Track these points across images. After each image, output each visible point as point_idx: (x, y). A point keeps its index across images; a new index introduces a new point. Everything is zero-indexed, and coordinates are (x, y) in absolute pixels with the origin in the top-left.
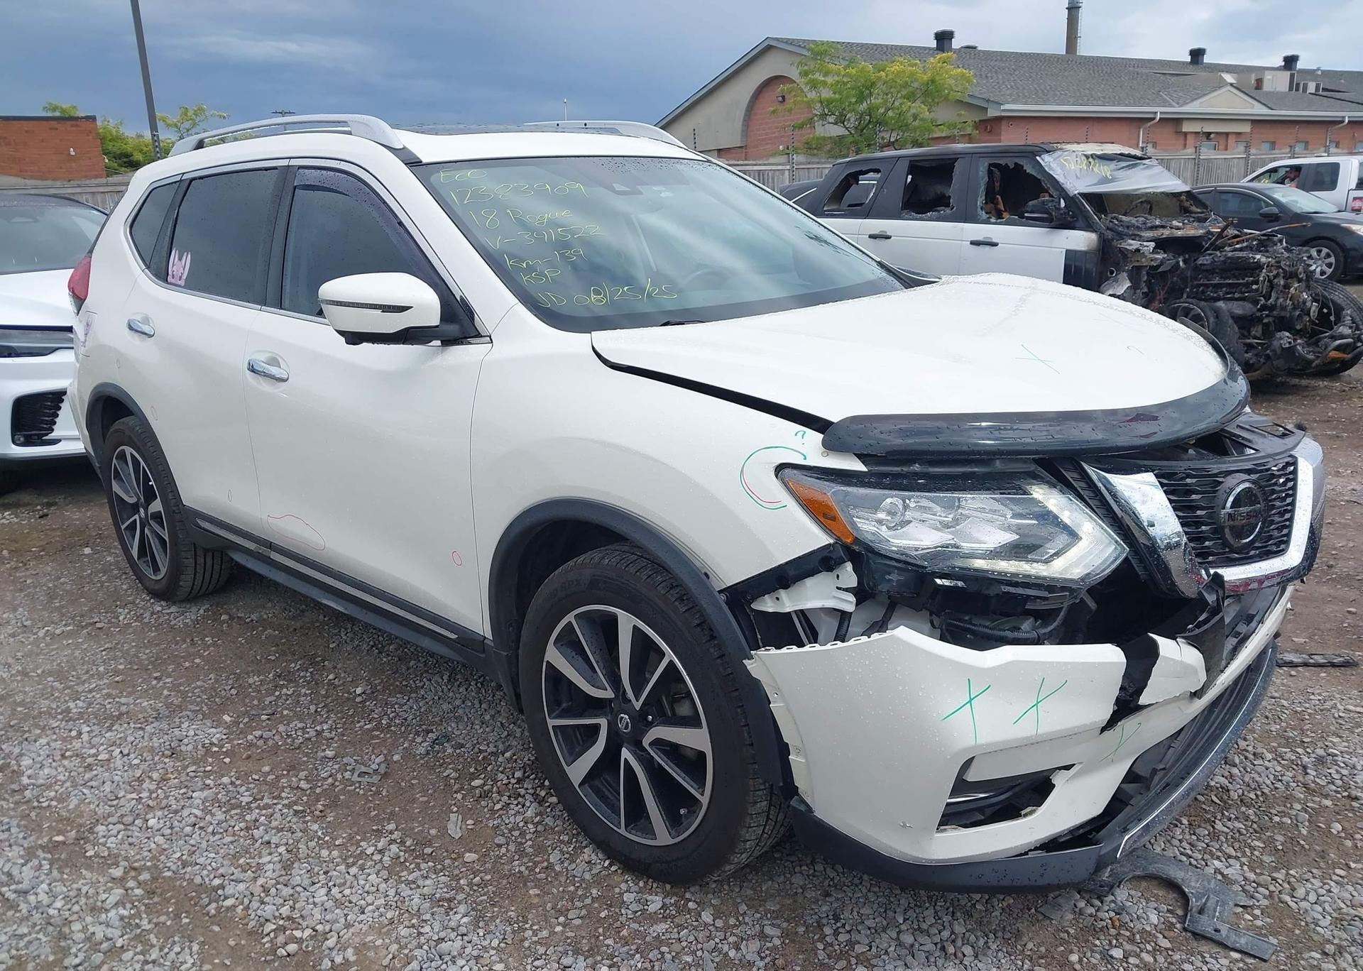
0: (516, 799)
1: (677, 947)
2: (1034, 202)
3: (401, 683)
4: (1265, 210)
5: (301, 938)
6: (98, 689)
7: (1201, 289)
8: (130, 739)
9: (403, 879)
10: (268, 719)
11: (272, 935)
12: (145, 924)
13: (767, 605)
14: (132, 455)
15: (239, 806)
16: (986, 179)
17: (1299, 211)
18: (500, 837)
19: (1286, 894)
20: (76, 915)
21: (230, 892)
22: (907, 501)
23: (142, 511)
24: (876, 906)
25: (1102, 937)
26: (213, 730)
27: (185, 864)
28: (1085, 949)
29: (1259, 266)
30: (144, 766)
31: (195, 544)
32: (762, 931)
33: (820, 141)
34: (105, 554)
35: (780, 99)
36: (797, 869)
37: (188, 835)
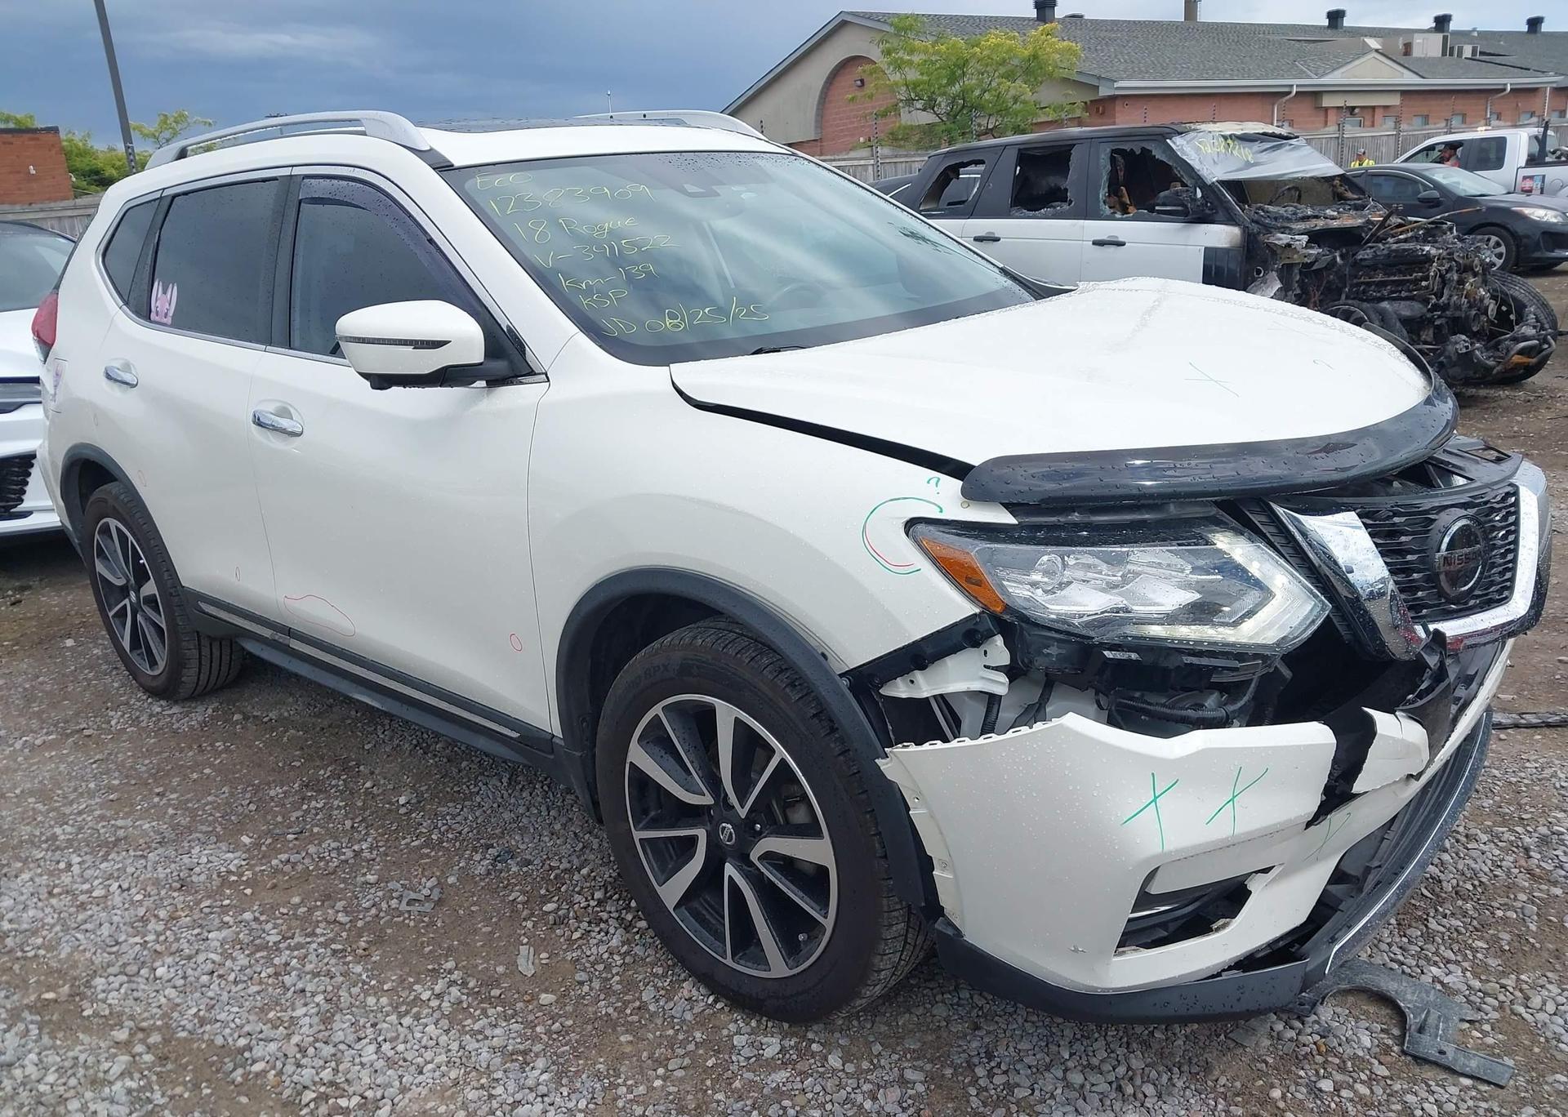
0: (598, 925)
1: (801, 1100)
2: (1167, 192)
3: (452, 789)
4: (1424, 194)
5: (348, 1108)
6: (89, 810)
7: (1362, 288)
8: (130, 870)
9: (468, 1028)
10: (296, 839)
11: (312, 1105)
12: (158, 1098)
13: (900, 689)
14: (118, 529)
15: (265, 947)
16: (1109, 167)
17: (1463, 194)
18: (582, 973)
19: (1519, 1004)
20: (72, 1091)
21: (259, 1054)
22: (1066, 558)
23: (133, 594)
24: (1035, 1039)
25: (1307, 1067)
26: (230, 855)
27: (203, 1022)
28: (1287, 1082)
29: (1428, 259)
30: (148, 903)
31: (198, 632)
32: (902, 1076)
33: (907, 131)
34: (91, 645)
35: (859, 83)
36: (939, 998)
37: (205, 986)
